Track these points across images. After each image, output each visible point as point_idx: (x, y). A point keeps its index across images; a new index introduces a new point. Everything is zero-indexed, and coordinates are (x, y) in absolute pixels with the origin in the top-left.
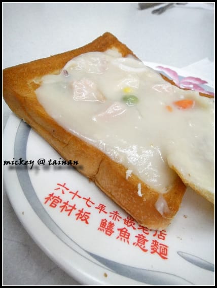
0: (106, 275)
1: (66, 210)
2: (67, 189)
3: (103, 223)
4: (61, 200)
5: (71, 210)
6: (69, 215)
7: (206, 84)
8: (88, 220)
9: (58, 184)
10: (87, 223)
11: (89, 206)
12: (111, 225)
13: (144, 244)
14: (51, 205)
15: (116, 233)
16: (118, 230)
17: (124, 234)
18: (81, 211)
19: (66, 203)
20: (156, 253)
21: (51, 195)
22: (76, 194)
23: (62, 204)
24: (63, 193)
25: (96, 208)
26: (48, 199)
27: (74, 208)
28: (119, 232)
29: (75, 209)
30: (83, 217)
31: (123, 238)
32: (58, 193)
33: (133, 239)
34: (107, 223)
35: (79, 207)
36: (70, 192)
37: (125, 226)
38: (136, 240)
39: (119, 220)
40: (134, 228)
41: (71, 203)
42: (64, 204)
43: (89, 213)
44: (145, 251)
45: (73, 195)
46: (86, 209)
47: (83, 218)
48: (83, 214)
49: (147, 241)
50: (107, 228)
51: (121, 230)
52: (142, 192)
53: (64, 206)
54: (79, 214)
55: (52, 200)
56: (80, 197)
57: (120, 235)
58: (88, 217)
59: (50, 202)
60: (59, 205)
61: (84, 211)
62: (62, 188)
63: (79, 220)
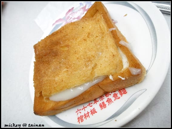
0: (116, 121)
1: (87, 117)
2: (80, 110)
3: (101, 106)
4: (82, 116)
5: (88, 115)
6: (89, 117)
8: (96, 111)
9: (76, 112)
10: (96, 112)
11: (92, 106)
12: (103, 103)
13: (117, 96)
14: (82, 122)
16: (106, 102)
17: (109, 101)
18: (91, 111)
19: (85, 115)
20: (123, 95)
21: (78, 118)
22: (84, 108)
23: (84, 117)
24: (80, 113)
25: (94, 104)
26: (79, 121)
27: (88, 113)
28: (107, 102)
29: (89, 113)
30: (93, 112)
31: (110, 103)
32: (79, 115)
33: (113, 99)
34: (102, 104)
35: (89, 111)
36: (82, 109)
37: (108, 97)
38: (114, 98)
39: (104, 98)
40: (110, 95)
41: (86, 113)
42: (85, 116)
43: (94, 108)
44: (119, 98)
45: (84, 110)
46: (92, 108)
47: (94, 112)
48: (92, 111)
49: (117, 94)
50: (103, 106)
53: (85, 117)
54: (92, 113)
55: (80, 119)
56: (86, 107)
57: (109, 103)
58: (95, 110)
59: (80, 121)
60: (83, 118)
61: (92, 110)
62: (78, 112)
63: (94, 114)
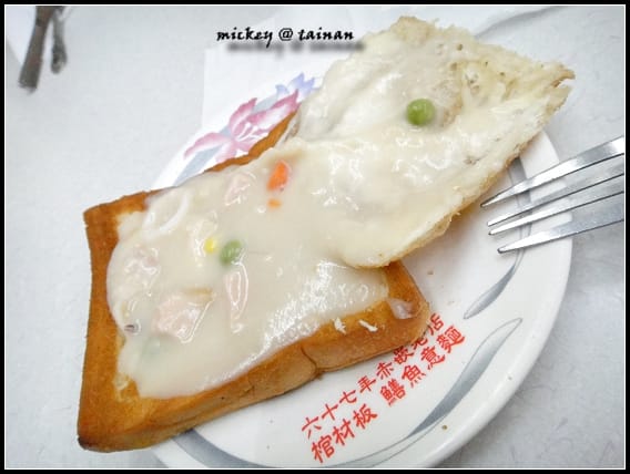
1: (345, 436)
2: (317, 419)
3: (386, 394)
4: (328, 436)
5: (348, 430)
6: (353, 436)
7: (257, 102)
8: (373, 412)
9: (303, 429)
10: (375, 416)
11: (355, 400)
12: (393, 383)
13: (435, 355)
14: (329, 455)
15: (406, 383)
16: (403, 377)
17: (412, 373)
18: (357, 415)
19: (336, 431)
20: (452, 347)
21: (314, 448)
22: (329, 411)
23: (334, 438)
24: (319, 428)
25: (361, 391)
26: (317, 455)
27: (347, 424)
28: (406, 378)
29: (349, 422)
30: (364, 416)
31: (416, 378)
32: (316, 436)
33: (423, 365)
34: (389, 388)
35: (349, 417)
36: (323, 417)
37: (404, 364)
38: (426, 362)
39: (392, 370)
40: (412, 354)
41: (339, 424)
42: (336, 436)
43: (364, 406)
44: (443, 359)
45: (328, 416)
46: (357, 407)
47: (367, 418)
48: (361, 416)
49: (433, 348)
50: (393, 392)
51: (405, 374)
52: (373, 325)
53: (338, 437)
54: (359, 421)
55: (322, 450)
56: (336, 407)
57: (411, 379)
58: (369, 410)
59: (323, 455)
60: (333, 443)
61: (358, 412)
62: (311, 426)
63: (366, 424)
